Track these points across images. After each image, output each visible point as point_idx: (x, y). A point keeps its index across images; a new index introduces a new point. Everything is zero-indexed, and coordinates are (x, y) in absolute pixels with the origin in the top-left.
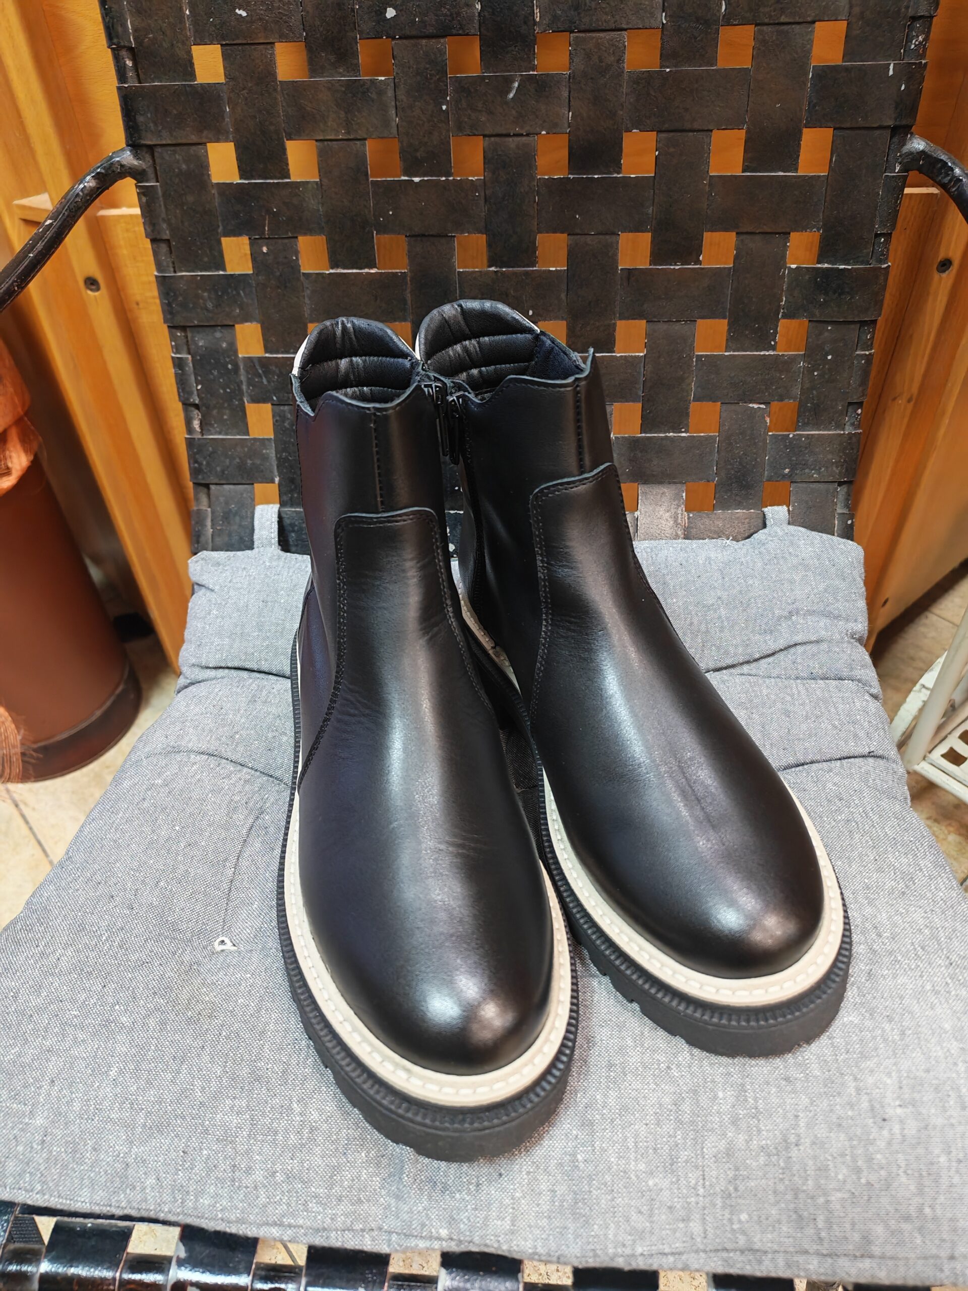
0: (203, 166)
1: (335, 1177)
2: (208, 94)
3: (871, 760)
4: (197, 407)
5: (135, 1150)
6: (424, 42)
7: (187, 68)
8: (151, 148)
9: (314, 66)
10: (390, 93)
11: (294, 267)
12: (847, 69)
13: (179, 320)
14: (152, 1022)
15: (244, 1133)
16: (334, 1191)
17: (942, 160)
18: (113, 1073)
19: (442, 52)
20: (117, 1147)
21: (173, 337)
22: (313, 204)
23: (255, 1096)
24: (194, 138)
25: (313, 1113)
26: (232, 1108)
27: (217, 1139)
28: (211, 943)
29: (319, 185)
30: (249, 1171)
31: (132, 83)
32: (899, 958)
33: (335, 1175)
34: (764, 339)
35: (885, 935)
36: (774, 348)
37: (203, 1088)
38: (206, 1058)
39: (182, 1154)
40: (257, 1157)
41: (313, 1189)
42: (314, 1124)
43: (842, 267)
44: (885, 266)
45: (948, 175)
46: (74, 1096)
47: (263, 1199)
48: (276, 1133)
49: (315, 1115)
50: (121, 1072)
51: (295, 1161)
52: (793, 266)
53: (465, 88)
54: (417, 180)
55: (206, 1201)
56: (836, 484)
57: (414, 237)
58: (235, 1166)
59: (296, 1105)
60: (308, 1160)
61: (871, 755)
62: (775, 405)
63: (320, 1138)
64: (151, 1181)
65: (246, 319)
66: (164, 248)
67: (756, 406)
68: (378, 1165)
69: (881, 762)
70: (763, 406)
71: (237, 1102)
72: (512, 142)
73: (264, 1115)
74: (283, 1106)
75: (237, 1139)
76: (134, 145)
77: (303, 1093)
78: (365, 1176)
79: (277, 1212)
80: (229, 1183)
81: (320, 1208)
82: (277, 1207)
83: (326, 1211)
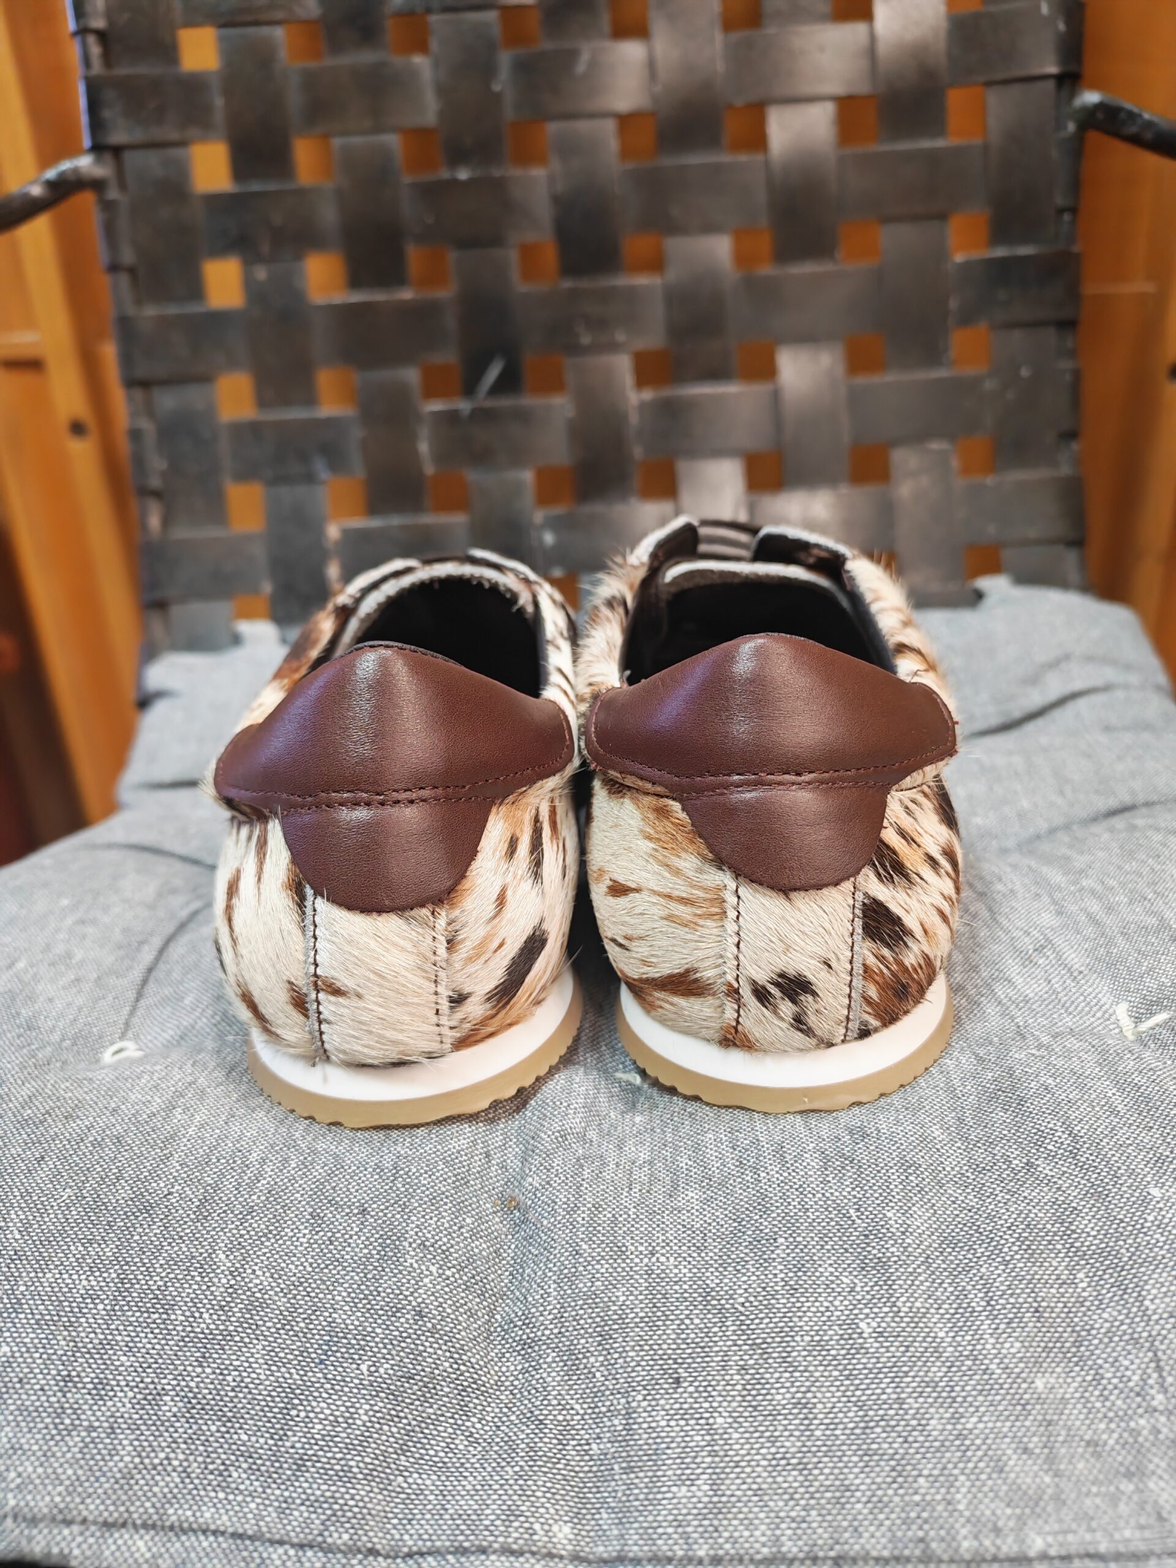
0: (181, 173)
2: (195, 85)
4: (156, 494)
6: (468, 16)
7: (169, 52)
8: (117, 151)
11: (299, 296)
13: (139, 374)
17: (1123, 109)
19: (491, 25)
21: (131, 398)
24: (174, 135)
31: (100, 70)
34: (934, 356)
36: (949, 366)
43: (1022, 251)
44: (1073, 249)
45: (1135, 124)
52: (958, 259)
53: (522, 64)
54: (463, 175)
56: (1061, 546)
57: (461, 247)
62: (961, 442)
65: (232, 364)
66: (124, 279)
76: (100, 148)
78: (365, 1418)
79: (156, 1489)
80: (48, 1420)
81: (256, 1483)
82: (158, 1478)
83: (269, 1491)
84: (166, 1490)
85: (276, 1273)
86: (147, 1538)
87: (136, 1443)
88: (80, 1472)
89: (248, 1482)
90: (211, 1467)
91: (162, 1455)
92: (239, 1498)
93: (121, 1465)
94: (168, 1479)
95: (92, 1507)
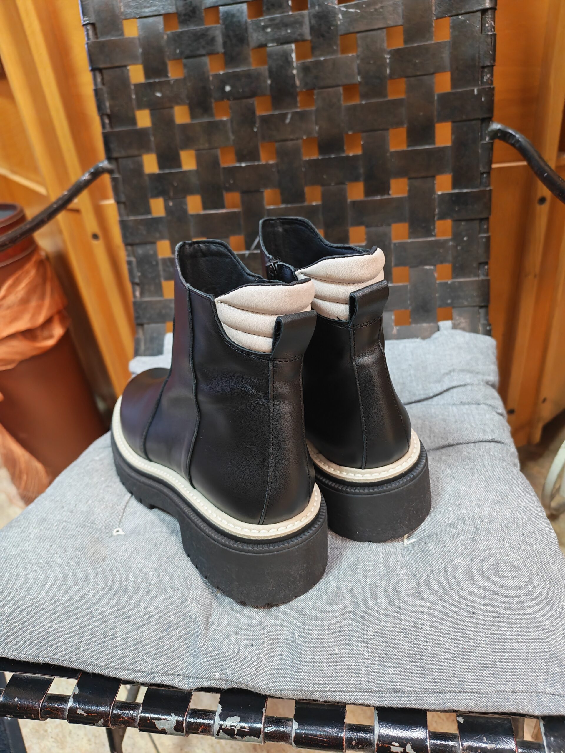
0: (140, 166)
1: (160, 643)
2: (143, 132)
3: (493, 444)
4: (138, 284)
5: (54, 625)
6: (244, 101)
7: (133, 121)
8: (116, 159)
9: (193, 115)
10: (229, 125)
11: (185, 211)
12: (454, 94)
13: (129, 241)
14: (72, 563)
15: (113, 617)
16: (159, 650)
17: (509, 133)
18: (48, 585)
19: (253, 104)
20: (45, 624)
21: (127, 250)
22: (194, 181)
23: (121, 598)
24: (136, 152)
25: (151, 607)
26: (108, 604)
27: (98, 620)
28: (111, 531)
29: (197, 171)
30: (113, 638)
31: (108, 129)
32: (492, 532)
33: (160, 642)
34: (429, 232)
35: (485, 521)
36: (434, 236)
37: (94, 594)
38: (97, 579)
39: (79, 628)
40: (118, 630)
41: (148, 649)
42: (151, 613)
43: (465, 191)
44: (488, 189)
45: (513, 139)
46: (26, 597)
47: (120, 654)
48: (130, 617)
49: (152, 609)
50: (52, 585)
51: (139, 633)
52: (440, 193)
53: (265, 120)
54: (243, 165)
55: (88, 654)
56: (478, 308)
57: (244, 192)
58: (106, 634)
59: (142, 603)
60: (146, 633)
61: (492, 441)
62: (439, 266)
63: (154, 621)
64: (61, 642)
65: (162, 238)
66: (122, 206)
67: (427, 267)
68: (185, 638)
69: (499, 445)
70: (432, 267)
71: (111, 601)
72: (290, 144)
73: (124, 608)
74: (135, 604)
75: (109, 620)
76: (109, 158)
77: (147, 598)
78: (177, 644)
79: (127, 661)
80: (102, 644)
81: (150, 660)
82: (127, 658)
83: (154, 662)
84: (129, 661)
85: (155, 607)
86: (126, 671)
87: (122, 650)
88: (110, 657)
89: (148, 660)
90: (139, 656)
91: (128, 653)
92: (147, 663)
93: (119, 655)
94: (129, 659)
95: (113, 665)
